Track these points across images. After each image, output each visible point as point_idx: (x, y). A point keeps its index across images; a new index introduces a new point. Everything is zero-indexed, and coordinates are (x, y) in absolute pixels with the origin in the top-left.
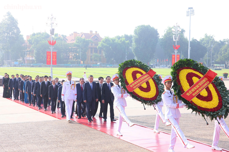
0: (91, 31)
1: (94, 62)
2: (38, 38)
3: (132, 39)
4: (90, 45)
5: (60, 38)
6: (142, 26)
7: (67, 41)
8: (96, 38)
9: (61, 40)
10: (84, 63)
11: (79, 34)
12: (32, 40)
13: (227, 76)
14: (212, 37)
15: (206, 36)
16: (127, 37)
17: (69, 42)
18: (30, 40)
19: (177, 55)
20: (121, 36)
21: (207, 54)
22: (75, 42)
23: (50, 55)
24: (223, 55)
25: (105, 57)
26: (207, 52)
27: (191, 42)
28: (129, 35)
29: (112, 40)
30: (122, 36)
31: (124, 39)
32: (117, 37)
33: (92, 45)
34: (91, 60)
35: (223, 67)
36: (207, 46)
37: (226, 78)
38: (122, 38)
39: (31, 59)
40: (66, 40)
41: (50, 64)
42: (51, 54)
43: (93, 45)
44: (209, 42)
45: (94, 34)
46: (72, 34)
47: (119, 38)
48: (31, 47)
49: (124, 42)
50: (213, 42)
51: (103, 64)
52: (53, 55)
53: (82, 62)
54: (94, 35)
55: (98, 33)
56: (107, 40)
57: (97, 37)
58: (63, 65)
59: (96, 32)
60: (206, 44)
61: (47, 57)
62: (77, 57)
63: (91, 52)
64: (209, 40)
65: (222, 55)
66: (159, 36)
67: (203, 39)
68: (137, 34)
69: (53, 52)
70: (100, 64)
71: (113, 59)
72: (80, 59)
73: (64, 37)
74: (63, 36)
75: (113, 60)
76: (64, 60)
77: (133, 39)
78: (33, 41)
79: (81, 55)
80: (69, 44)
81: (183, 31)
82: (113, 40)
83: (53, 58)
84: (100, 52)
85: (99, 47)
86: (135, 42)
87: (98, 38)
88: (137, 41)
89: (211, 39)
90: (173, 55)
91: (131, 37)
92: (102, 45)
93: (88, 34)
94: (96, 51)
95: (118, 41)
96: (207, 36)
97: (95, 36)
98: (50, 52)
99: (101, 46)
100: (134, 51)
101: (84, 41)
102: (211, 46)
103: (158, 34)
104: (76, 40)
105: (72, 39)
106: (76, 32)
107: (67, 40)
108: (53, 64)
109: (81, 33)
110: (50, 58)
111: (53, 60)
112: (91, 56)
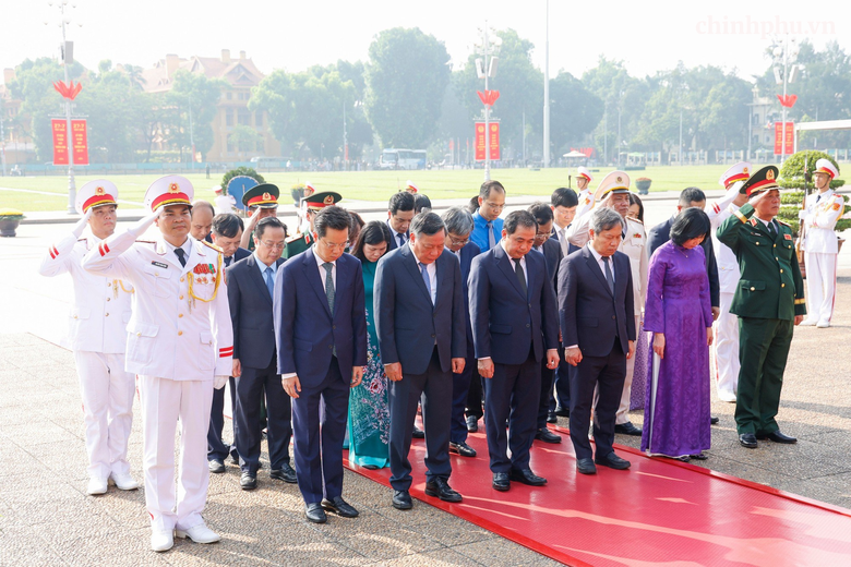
0: (225, 52)
1: (240, 155)
2: (41, 75)
3: (364, 75)
4: (224, 96)
5: (119, 74)
6: (394, 31)
7: (143, 86)
8: (243, 73)
9: (124, 81)
10: (204, 158)
11: (185, 60)
12: (22, 83)
13: (648, 188)
14: (619, 65)
15: (604, 63)
16: (345, 69)
17: (151, 88)
18: (15, 84)
19: (491, 125)
20: (325, 65)
21: (603, 122)
22: (169, 88)
23: (65, 133)
24: (653, 124)
25: (274, 136)
26: (605, 115)
27: (552, 83)
28: (353, 62)
29: (296, 78)
30: (331, 65)
31: (334, 75)
32: (314, 71)
33: (229, 96)
34: (230, 148)
35: (656, 160)
36: (605, 94)
37: (646, 193)
38: (329, 72)
39: (21, 146)
40: (140, 82)
41: (66, 162)
42: (66, 128)
43: (235, 96)
44: (610, 82)
45: (235, 60)
46: (163, 61)
47: (319, 72)
48: (21, 109)
49: (334, 87)
50: (624, 80)
51: (271, 160)
52: (74, 133)
53: (199, 156)
54: (236, 63)
55: (248, 57)
56: (279, 81)
57: (245, 69)
58: (133, 166)
59: (243, 52)
60: (601, 86)
61: (55, 138)
62: (180, 140)
63: (229, 122)
64: (612, 75)
65: (650, 122)
66: (452, 65)
67: (594, 71)
68: (378, 59)
69: (73, 122)
70: (261, 160)
71: (301, 144)
72: (190, 145)
73: (135, 72)
74: (129, 68)
75: (303, 146)
76: (139, 152)
77: (366, 74)
78: (25, 87)
79: (191, 132)
80: (149, 94)
81: (527, 46)
82: (301, 80)
83: (75, 142)
84: (259, 123)
85: (253, 103)
86: (374, 84)
87: (248, 72)
88: (380, 82)
89: (617, 72)
90: (478, 125)
91: (359, 69)
92: (264, 97)
93: (216, 60)
94: (244, 116)
95: (316, 82)
96: (604, 60)
97: (240, 66)
98: (65, 122)
99: (258, 102)
100: (370, 116)
101: (202, 84)
102: (618, 95)
103: (448, 58)
104: (174, 81)
105: (164, 80)
106: (176, 55)
107: (144, 81)
108: (76, 162)
109: (192, 57)
110: (65, 143)
111: (75, 150)
112: (229, 135)
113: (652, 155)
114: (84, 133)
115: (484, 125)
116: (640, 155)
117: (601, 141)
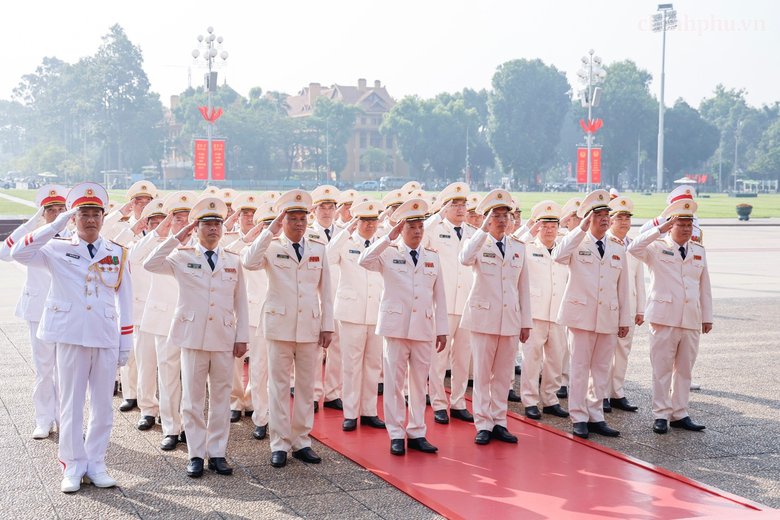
0: (362, 81)
1: (371, 174)
2: (201, 101)
3: (487, 103)
4: (358, 121)
5: (267, 101)
6: (517, 63)
7: (288, 112)
8: (376, 100)
9: (271, 107)
10: (338, 176)
11: (327, 88)
12: (184, 109)
14: (738, 96)
16: (469, 96)
17: (294, 114)
18: (179, 110)
19: (592, 151)
20: (452, 93)
21: (719, 151)
22: (310, 114)
23: (206, 152)
24: (770, 153)
25: (402, 158)
26: (722, 144)
28: (477, 90)
29: (423, 105)
30: (458, 94)
31: (459, 103)
32: (441, 99)
33: (363, 121)
34: (362, 168)
35: (773, 188)
36: (722, 123)
37: (747, 219)
38: (454, 100)
39: (180, 164)
40: (285, 107)
41: (206, 177)
42: (207, 148)
43: (369, 121)
44: (728, 112)
45: (370, 89)
46: (306, 89)
47: (445, 99)
48: (183, 131)
49: (459, 113)
50: (742, 110)
51: (398, 180)
52: (214, 152)
53: (334, 175)
54: (371, 91)
55: (382, 86)
56: (409, 107)
57: (378, 97)
58: (275, 182)
59: (378, 82)
60: (718, 116)
61: (197, 156)
62: (317, 160)
63: (363, 145)
64: (729, 103)
65: (767, 151)
66: (572, 95)
67: (712, 101)
68: (501, 88)
69: (213, 143)
70: (389, 180)
71: (426, 166)
72: (325, 165)
73: (281, 98)
74: (276, 95)
75: (429, 168)
76: (281, 170)
77: (489, 102)
78: (187, 112)
79: (327, 153)
80: (292, 119)
81: (645, 77)
82: (428, 107)
83: (214, 160)
84: (390, 145)
85: (384, 128)
86: (496, 112)
87: (381, 100)
88: (502, 109)
89: (734, 103)
90: (580, 151)
91: (484, 95)
92: (394, 122)
93: (353, 88)
94: (376, 139)
95: (443, 110)
96: (722, 91)
97: (374, 94)
98: (207, 143)
99: (388, 127)
100: (491, 141)
101: (339, 109)
102: (735, 125)
103: (568, 87)
104: (315, 108)
105: (306, 106)
106: (319, 84)
107: (289, 107)
108: (214, 177)
109: (333, 86)
110: (206, 161)
111: (213, 167)
112: (361, 157)
113: (769, 183)
114: (222, 152)
115: (586, 151)
116: (756, 183)
117: (716, 169)
